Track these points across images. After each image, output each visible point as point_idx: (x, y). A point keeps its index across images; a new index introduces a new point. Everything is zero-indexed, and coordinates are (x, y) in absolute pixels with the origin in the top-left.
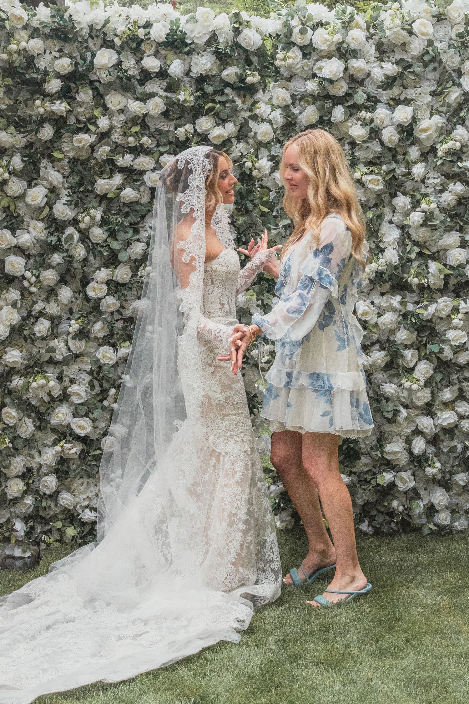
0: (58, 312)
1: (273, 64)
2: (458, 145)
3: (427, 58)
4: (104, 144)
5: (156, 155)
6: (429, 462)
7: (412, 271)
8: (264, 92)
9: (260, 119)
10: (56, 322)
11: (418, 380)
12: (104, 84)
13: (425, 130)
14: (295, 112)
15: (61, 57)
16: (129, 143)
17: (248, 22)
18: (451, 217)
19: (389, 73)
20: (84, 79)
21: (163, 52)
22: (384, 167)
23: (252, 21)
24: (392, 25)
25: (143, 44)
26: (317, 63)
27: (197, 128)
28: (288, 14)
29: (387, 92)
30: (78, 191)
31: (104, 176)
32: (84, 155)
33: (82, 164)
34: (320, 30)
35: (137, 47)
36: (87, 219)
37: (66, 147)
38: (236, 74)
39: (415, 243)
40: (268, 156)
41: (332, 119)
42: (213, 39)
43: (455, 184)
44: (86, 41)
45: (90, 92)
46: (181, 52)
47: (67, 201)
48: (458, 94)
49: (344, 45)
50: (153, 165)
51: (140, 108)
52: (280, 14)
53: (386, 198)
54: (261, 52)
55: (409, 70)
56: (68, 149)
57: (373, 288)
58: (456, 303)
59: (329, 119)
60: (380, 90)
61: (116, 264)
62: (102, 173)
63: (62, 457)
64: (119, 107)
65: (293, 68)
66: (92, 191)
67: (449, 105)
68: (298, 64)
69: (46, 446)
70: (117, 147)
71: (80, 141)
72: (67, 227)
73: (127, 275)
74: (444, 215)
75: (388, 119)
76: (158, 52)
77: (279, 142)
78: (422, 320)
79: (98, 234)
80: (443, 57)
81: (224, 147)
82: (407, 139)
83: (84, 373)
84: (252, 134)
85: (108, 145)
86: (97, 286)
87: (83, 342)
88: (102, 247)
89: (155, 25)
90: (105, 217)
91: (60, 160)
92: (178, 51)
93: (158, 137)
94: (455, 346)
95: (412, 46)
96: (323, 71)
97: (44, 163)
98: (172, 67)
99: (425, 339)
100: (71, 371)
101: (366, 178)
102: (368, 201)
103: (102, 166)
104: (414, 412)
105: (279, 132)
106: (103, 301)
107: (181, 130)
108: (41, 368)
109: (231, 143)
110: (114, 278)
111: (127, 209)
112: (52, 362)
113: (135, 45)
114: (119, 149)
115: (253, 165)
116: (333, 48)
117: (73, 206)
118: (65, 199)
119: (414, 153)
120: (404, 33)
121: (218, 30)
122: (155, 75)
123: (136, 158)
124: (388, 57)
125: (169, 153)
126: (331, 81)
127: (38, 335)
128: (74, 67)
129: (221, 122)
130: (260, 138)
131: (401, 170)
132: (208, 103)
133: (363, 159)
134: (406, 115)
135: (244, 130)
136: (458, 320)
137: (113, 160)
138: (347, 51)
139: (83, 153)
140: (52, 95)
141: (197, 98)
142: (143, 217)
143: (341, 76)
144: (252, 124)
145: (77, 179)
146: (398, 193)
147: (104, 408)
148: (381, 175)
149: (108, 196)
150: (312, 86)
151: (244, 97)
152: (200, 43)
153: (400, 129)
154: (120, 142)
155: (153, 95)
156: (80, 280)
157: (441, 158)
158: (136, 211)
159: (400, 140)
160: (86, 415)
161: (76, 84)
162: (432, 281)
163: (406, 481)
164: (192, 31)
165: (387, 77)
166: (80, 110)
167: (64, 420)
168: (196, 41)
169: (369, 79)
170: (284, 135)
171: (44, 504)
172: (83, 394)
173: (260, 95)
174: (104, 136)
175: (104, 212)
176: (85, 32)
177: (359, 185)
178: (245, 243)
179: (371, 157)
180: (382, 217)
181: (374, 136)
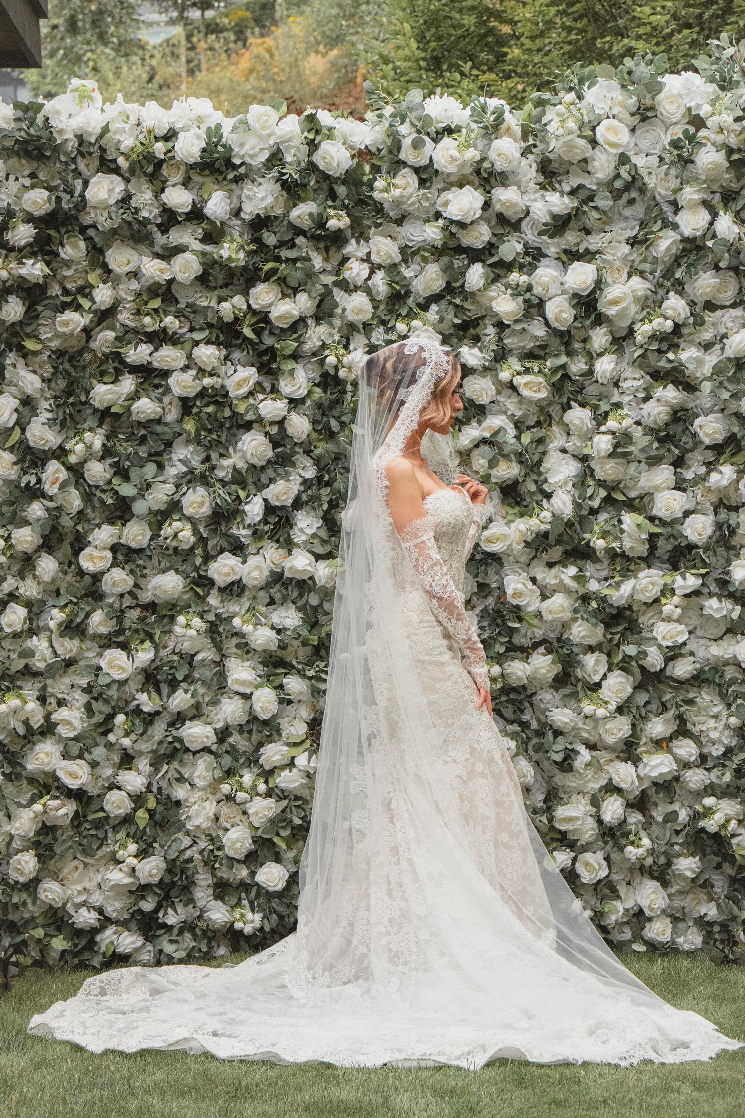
0: (39, 594)
1: (371, 197)
2: (669, 325)
3: (618, 184)
4: (107, 329)
5: (188, 346)
6: (632, 837)
7: (596, 528)
8: (358, 242)
9: (352, 287)
10: (35, 609)
11: (606, 703)
12: (103, 232)
13: (615, 302)
14: (407, 275)
15: (33, 187)
16: (143, 326)
17: (330, 129)
18: (660, 441)
19: (556, 210)
20: (71, 224)
21: (196, 178)
22: (548, 363)
23: (337, 126)
24: (561, 131)
25: (164, 166)
26: (443, 195)
27: (251, 302)
28: (394, 115)
29: (556, 240)
30: (65, 403)
31: (106, 379)
32: (75, 344)
33: (70, 360)
34: (446, 141)
35: (155, 172)
36: (80, 447)
37: (46, 333)
38: (311, 214)
39: (601, 484)
40: (367, 346)
41: (467, 285)
42: (276, 158)
43: (665, 387)
44: (74, 160)
45: (82, 245)
46: (225, 179)
47: (49, 419)
48: (671, 241)
49: (486, 165)
50: (183, 362)
51: (161, 270)
52: (380, 116)
53: (555, 410)
54: (351, 178)
55: (591, 204)
56: (49, 335)
57: (535, 556)
58: (668, 579)
59: (463, 286)
60: (545, 237)
61: (127, 517)
62: (103, 374)
63: (44, 823)
64: (128, 269)
65: (404, 203)
66: (87, 403)
67: (655, 261)
68: (411, 196)
69: (20, 805)
70: (126, 332)
71: (66, 324)
72: (48, 459)
73: (143, 535)
74: (648, 438)
75: (557, 284)
76: (190, 178)
77: (383, 323)
78: (612, 605)
79: (97, 471)
80: (651, 182)
81: (294, 333)
82: (587, 316)
83: (79, 691)
84: (339, 310)
85: (113, 329)
86: (96, 553)
87: (76, 642)
88: (104, 491)
89: (181, 136)
90: (109, 444)
91: (35, 353)
92: (220, 178)
93: (191, 316)
94: (667, 648)
95: (596, 164)
96: (450, 208)
97: (11, 358)
98: (210, 204)
99: (617, 637)
100: (59, 687)
101: (519, 380)
102: (526, 416)
103: (102, 363)
104: (604, 756)
105: (382, 307)
106: (106, 577)
107: (226, 306)
108: (12, 682)
109: (307, 326)
110: (123, 541)
111: (143, 432)
112: (28, 672)
113: (150, 169)
114: (129, 336)
115: (339, 361)
116: (469, 170)
117: (58, 428)
118: (44, 416)
119: (599, 338)
120: (582, 142)
121: (284, 142)
122: (184, 217)
123: (156, 350)
124: (560, 183)
125: (208, 342)
126: (462, 225)
127: (8, 630)
128: (54, 205)
129: (290, 291)
130: (351, 317)
131: (577, 366)
132: (267, 261)
133: (517, 349)
134: (583, 278)
135: (326, 306)
136: (673, 607)
137: (119, 354)
138: (490, 174)
139: (73, 342)
140: (21, 250)
141: (250, 254)
142: (169, 444)
143: (477, 216)
144: (339, 295)
145: (62, 384)
146: (573, 403)
147: (110, 746)
148: (545, 375)
149: (113, 410)
150: (432, 233)
151: (327, 250)
152: (254, 163)
153: (575, 301)
154: (133, 325)
155: (180, 249)
156: (71, 545)
157: (641, 347)
158: (157, 434)
159: (576, 318)
160: (81, 756)
161: (59, 231)
162: (628, 544)
163: (594, 868)
164: (242, 145)
165: (555, 217)
166: (67, 273)
167: (48, 764)
168: (248, 160)
169: (528, 218)
170: (391, 311)
171: (15, 900)
172: (77, 723)
173: (351, 248)
174: (105, 316)
175: (108, 437)
176: (72, 144)
177: (510, 391)
178: (328, 484)
179: (530, 345)
180: (548, 441)
181: (533, 311)
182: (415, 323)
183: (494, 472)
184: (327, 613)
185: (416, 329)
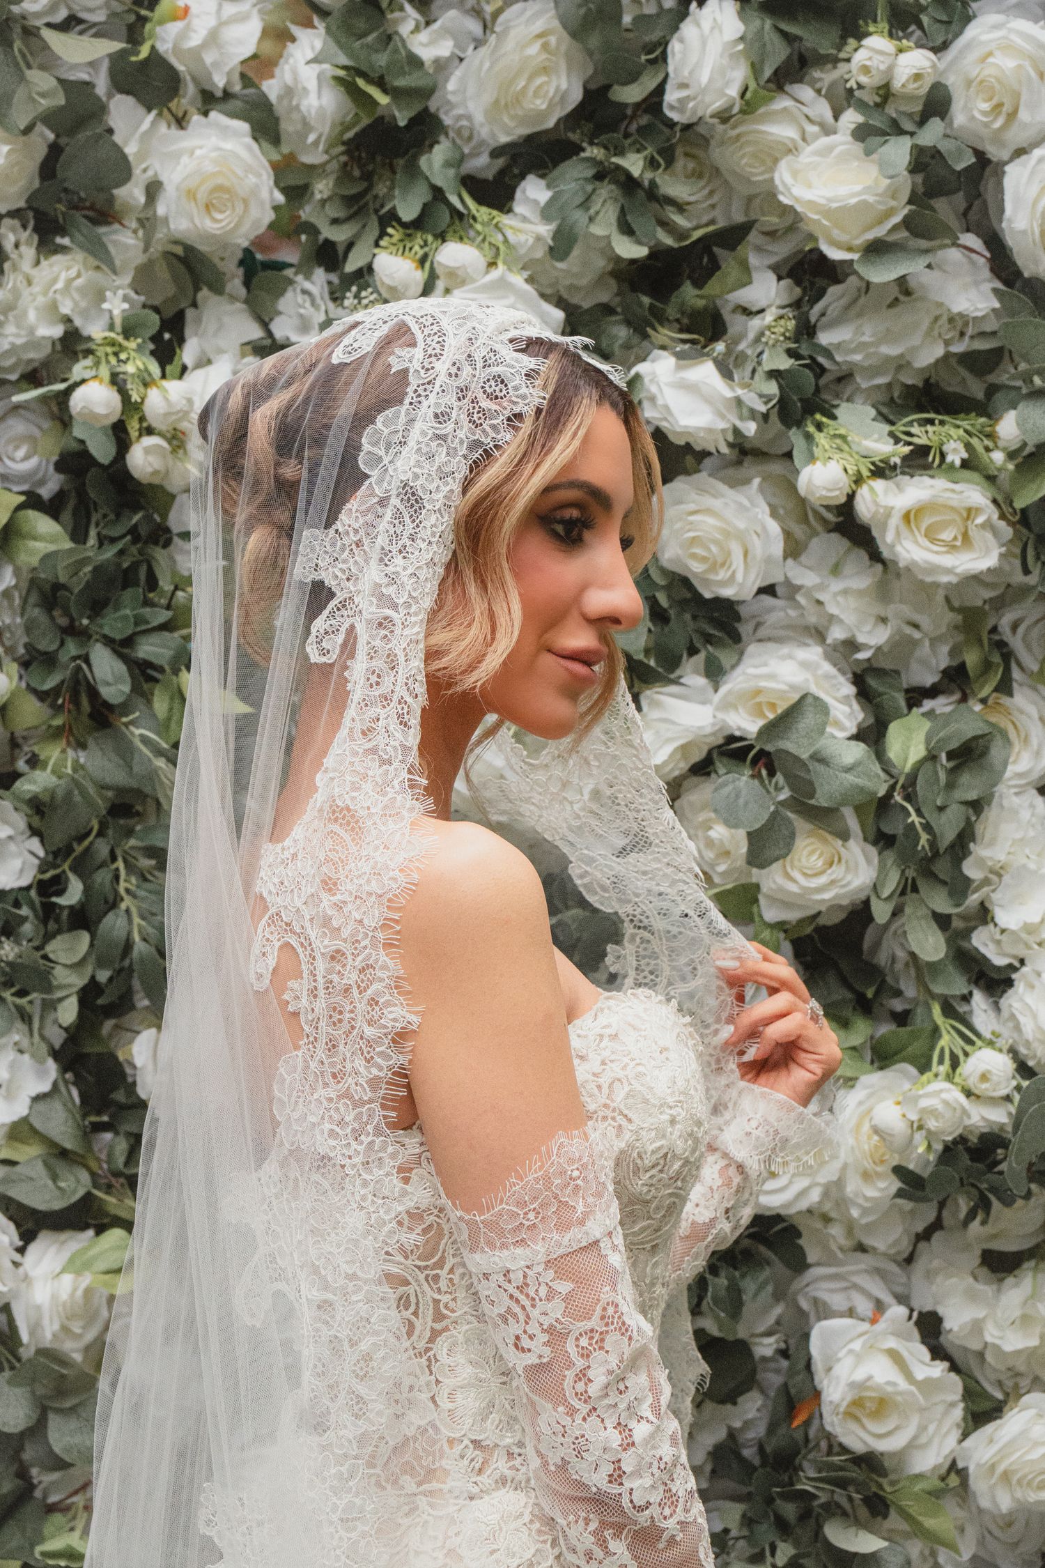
9: (188, 93)
14: (425, 53)
22: (1009, 427)
41: (672, 96)
57: (937, 1225)
59: (654, 101)
77: (324, 254)
84: (132, 194)
101: (880, 500)
102: (902, 646)
115: (130, 404)
130: (183, 221)
133: (874, 371)
144: (134, 127)
148: (991, 479)
170: (356, 207)
177: (838, 543)
178: (82, 919)
179: (929, 355)
180: (995, 752)
181: (945, 208)
182: (453, 254)
183: (772, 880)
184: (60, 1464)
185: (457, 279)
